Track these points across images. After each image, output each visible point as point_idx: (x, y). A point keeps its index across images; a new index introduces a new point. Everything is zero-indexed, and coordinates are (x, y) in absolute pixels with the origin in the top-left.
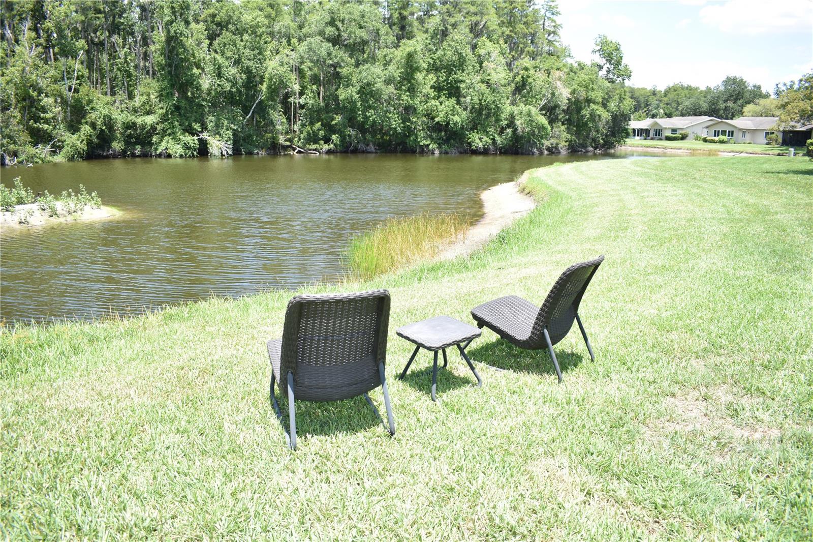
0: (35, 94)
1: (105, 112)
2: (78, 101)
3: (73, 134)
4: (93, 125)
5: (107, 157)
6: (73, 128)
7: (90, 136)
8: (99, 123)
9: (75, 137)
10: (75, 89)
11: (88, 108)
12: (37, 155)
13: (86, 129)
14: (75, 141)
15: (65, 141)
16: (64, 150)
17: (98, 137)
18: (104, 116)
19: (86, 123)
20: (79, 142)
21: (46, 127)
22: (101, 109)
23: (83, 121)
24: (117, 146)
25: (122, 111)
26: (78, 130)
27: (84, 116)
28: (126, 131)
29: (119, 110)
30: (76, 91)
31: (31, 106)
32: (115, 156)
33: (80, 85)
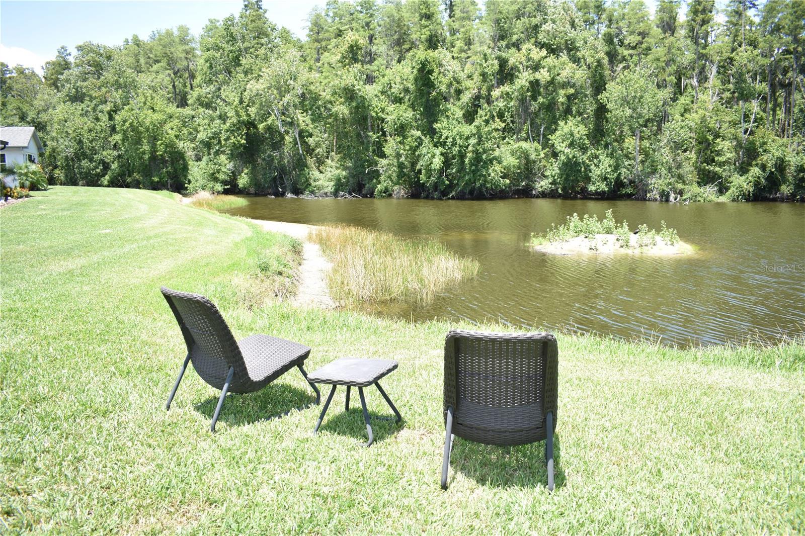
0: (711, 138)
1: (778, 154)
2: (753, 143)
3: (741, 176)
4: (763, 167)
5: (775, 200)
6: (743, 170)
7: (759, 178)
8: (769, 165)
9: (743, 178)
10: (751, 131)
11: (761, 150)
12: (701, 194)
13: (755, 171)
14: (741, 183)
15: (732, 182)
16: (730, 191)
17: (766, 179)
18: (777, 158)
19: (757, 165)
20: (745, 184)
21: (717, 169)
22: (774, 151)
23: (754, 163)
24: (785, 189)
25: (797, 154)
26: (747, 171)
27: (755, 158)
28: (798, 174)
29: (795, 152)
30: (752, 133)
31: (707, 148)
32: (782, 200)
33: (757, 127)
